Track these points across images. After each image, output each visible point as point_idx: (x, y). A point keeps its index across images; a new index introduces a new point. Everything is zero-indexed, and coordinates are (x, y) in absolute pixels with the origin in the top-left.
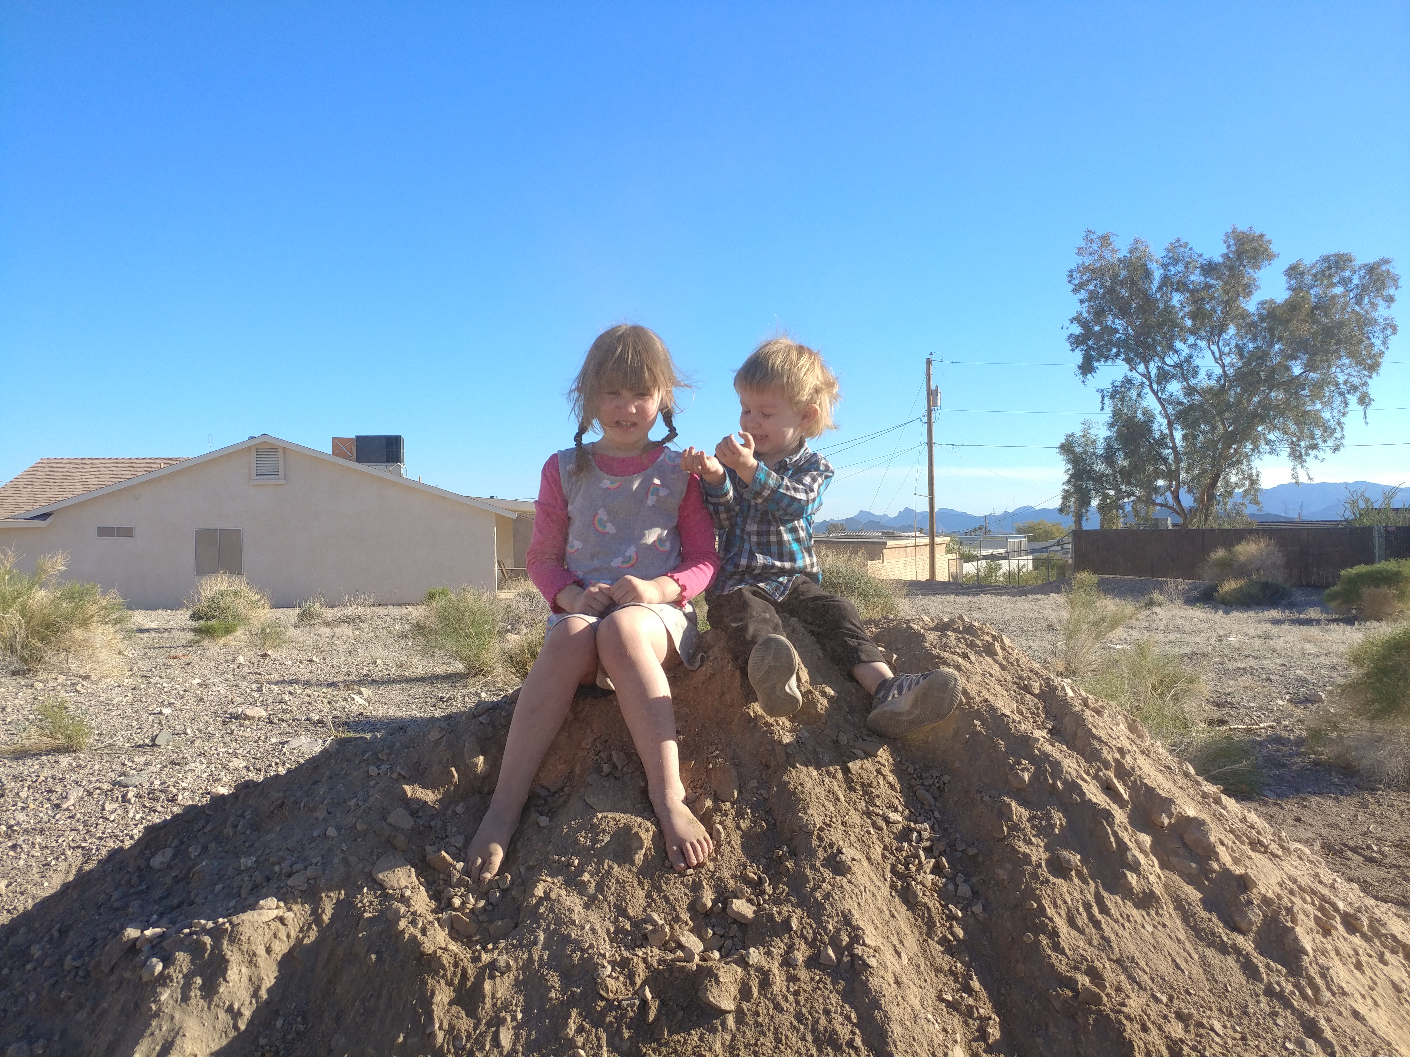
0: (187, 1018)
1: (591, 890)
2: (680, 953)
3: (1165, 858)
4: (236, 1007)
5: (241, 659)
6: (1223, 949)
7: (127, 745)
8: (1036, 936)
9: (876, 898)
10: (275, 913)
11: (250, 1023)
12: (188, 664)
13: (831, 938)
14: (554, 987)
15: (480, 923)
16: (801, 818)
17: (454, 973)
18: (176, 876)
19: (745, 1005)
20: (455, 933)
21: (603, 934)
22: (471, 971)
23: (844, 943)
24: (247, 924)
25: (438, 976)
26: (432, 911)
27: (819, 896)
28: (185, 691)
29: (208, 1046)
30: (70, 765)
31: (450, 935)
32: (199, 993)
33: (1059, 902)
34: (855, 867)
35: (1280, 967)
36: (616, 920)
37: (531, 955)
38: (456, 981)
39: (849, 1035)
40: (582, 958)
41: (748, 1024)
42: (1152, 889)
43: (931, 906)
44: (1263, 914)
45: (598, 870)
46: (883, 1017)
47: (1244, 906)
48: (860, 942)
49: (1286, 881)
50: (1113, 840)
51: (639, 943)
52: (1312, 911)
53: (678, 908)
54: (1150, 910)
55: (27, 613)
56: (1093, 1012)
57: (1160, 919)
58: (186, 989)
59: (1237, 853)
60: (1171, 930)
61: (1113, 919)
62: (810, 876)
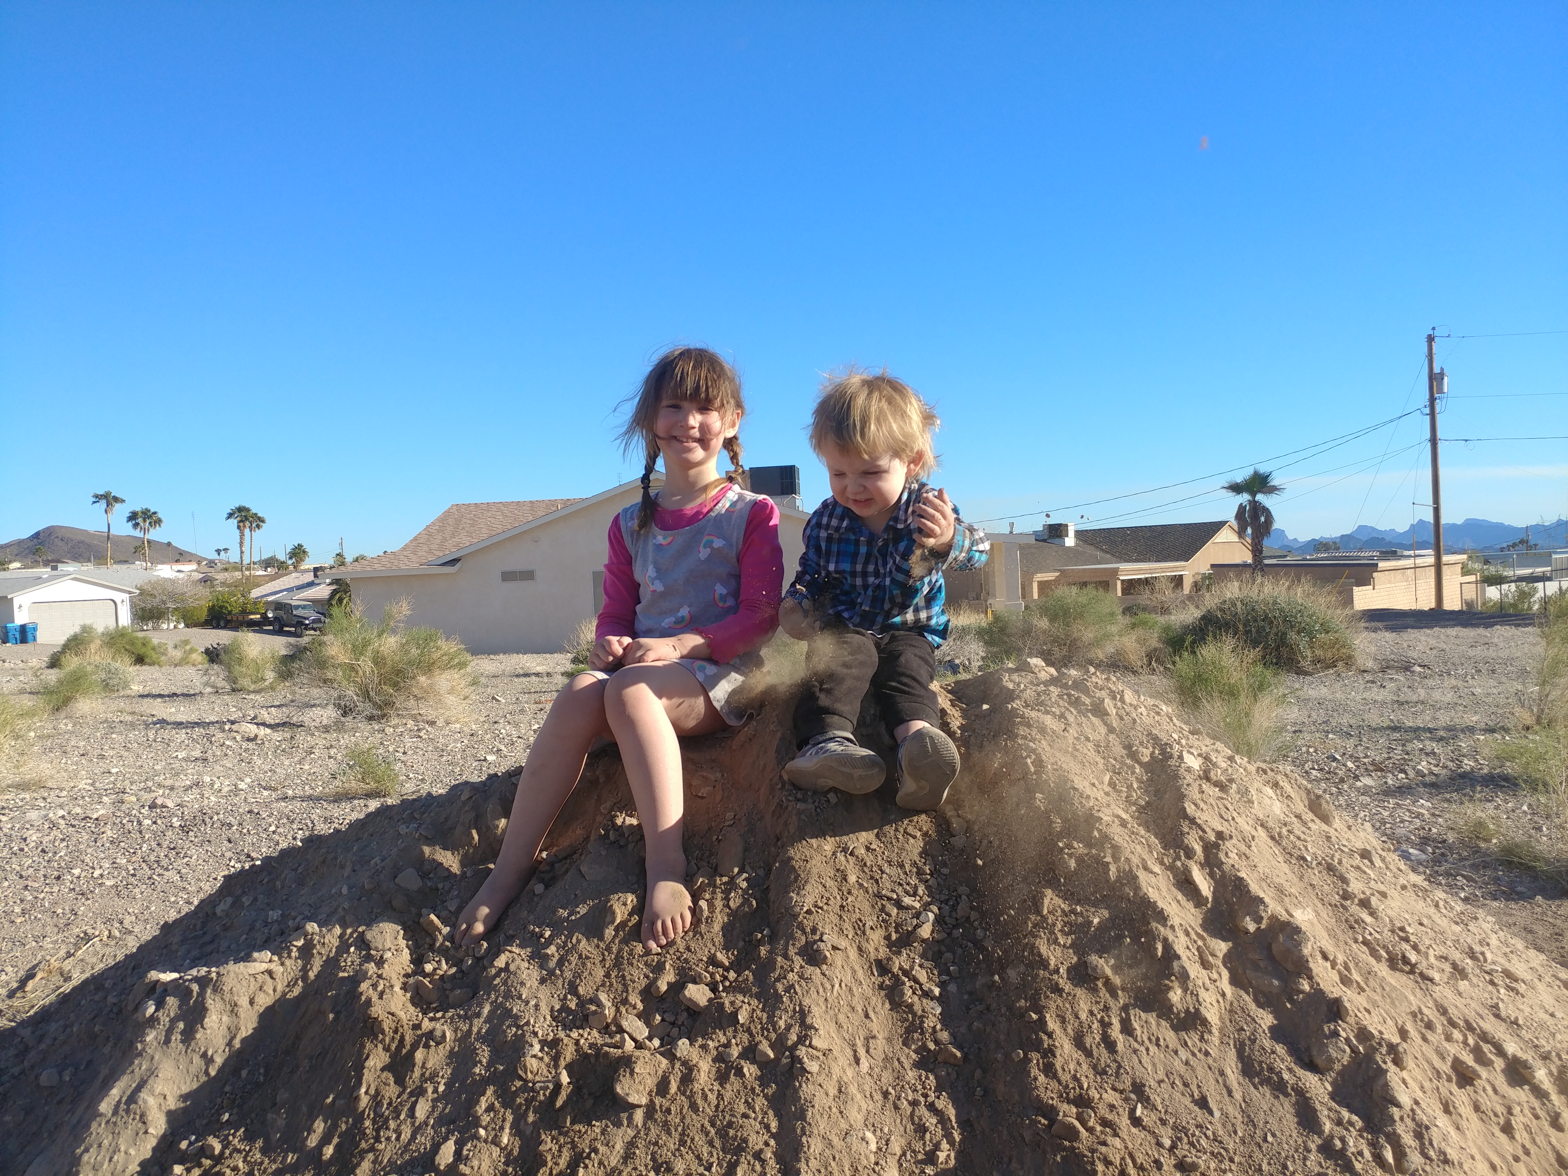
0: (165, 1059)
1: (552, 964)
2: (615, 1038)
3: (1240, 971)
4: (210, 1053)
6: (1279, 1089)
8: (1027, 1053)
9: (853, 995)
10: (264, 966)
11: (220, 1070)
14: (480, 1062)
15: (443, 990)
16: (792, 898)
17: (393, 1039)
18: (225, 924)
19: (658, 1101)
20: (416, 999)
21: (545, 1010)
22: (408, 1039)
23: (790, 1043)
24: (232, 975)
25: (377, 1040)
26: (404, 975)
27: (780, 987)
28: (519, 737)
29: (179, 1088)
31: (411, 1000)
32: (179, 1037)
33: (1069, 1015)
34: (835, 958)
35: (1354, 1118)
36: (565, 996)
37: (471, 1025)
38: (393, 1047)
39: (761, 1145)
40: (515, 1034)
41: (656, 1121)
42: (1202, 1009)
43: (917, 1008)
44: (1352, 1051)
45: (565, 943)
46: (803, 1129)
47: (1327, 1038)
48: (807, 1043)
49: (1425, 1011)
50: (1159, 947)
51: (578, 1023)
52: (1453, 1051)
53: (630, 990)
54: (1192, 1033)
55: (378, 660)
56: (1065, 1149)
57: (1204, 1046)
58: (169, 1032)
59: (1353, 971)
60: (1215, 1060)
61: (1136, 1041)
62: (779, 965)
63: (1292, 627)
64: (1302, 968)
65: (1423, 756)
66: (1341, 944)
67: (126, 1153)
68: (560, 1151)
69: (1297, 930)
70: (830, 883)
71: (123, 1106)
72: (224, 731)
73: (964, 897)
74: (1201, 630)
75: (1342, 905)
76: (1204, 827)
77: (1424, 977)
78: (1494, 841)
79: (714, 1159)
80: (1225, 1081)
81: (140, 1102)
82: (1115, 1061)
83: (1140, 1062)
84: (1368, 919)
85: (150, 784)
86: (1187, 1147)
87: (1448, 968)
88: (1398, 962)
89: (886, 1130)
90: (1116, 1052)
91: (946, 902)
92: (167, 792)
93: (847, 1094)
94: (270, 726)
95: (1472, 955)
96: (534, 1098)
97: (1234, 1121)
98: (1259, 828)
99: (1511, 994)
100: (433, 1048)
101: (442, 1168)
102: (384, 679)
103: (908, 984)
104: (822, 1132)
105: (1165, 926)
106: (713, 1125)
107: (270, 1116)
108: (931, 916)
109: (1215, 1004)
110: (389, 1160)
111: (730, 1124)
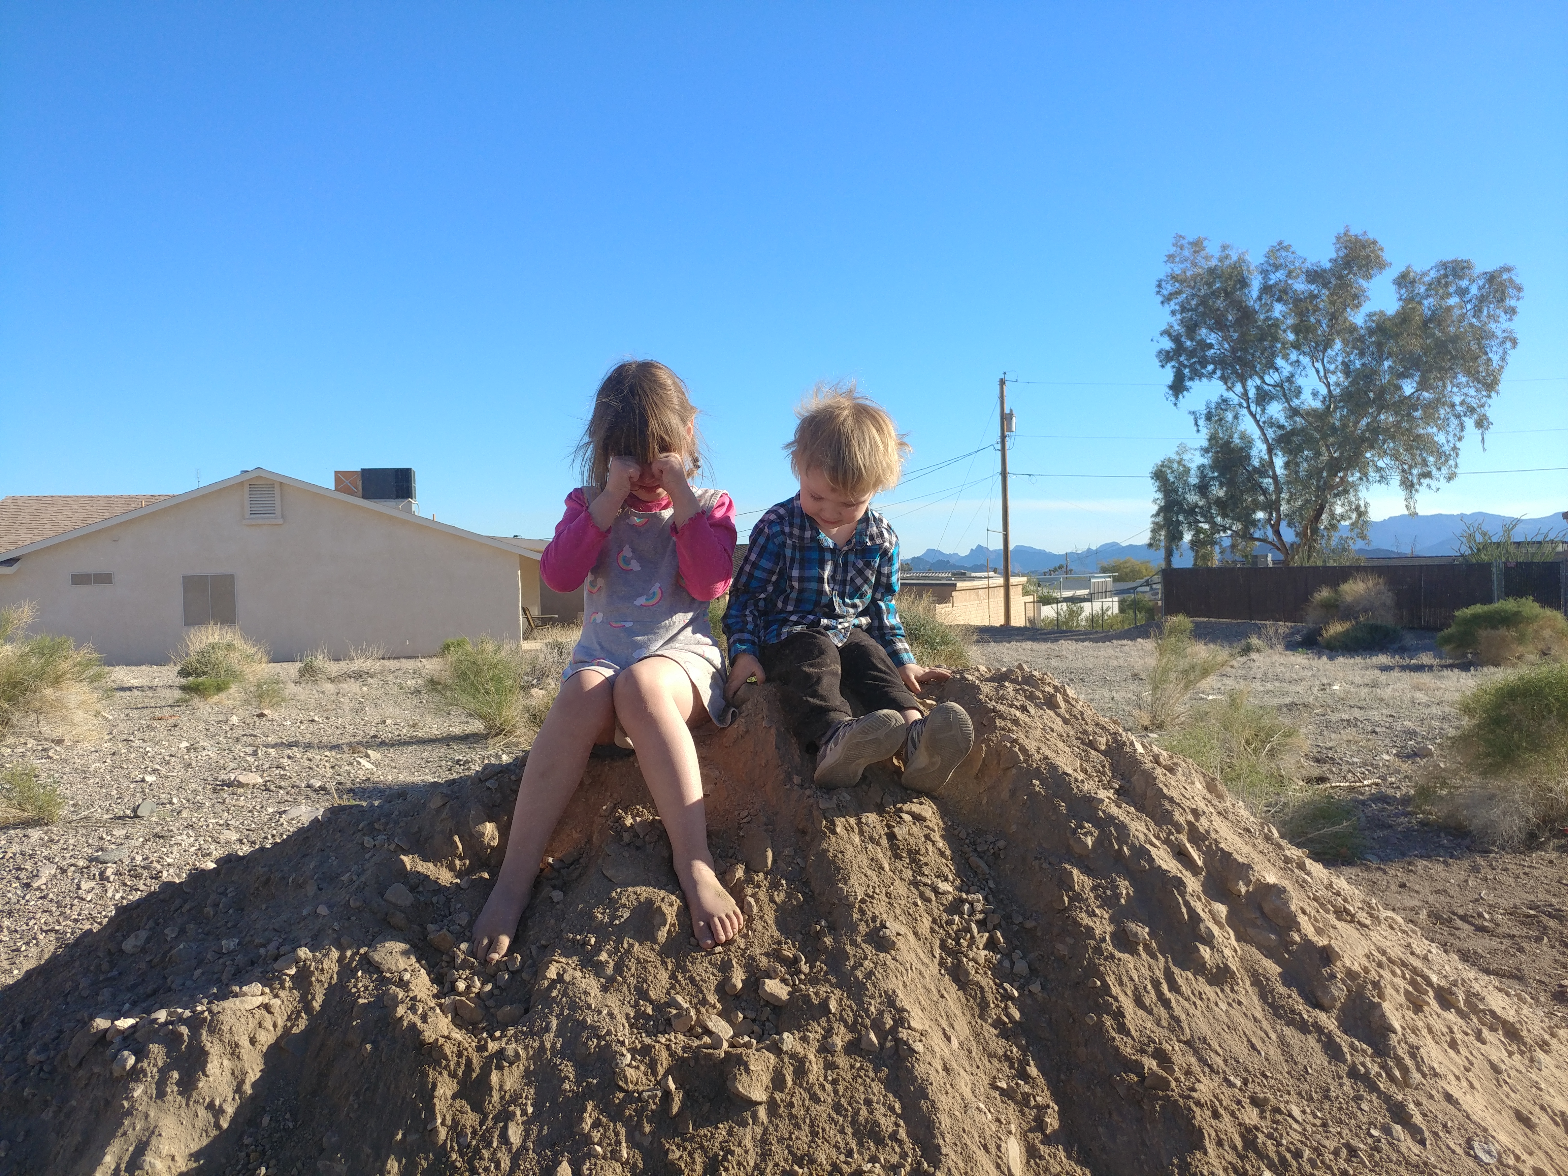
0: (163, 1116)
1: (609, 971)
2: (707, 1040)
3: (1242, 929)
4: (217, 1103)
5: (234, 719)
6: (1303, 1027)
7: (106, 817)
8: (1100, 1016)
9: (924, 977)
10: (260, 1000)
11: (233, 1121)
12: (175, 726)
13: (874, 1022)
14: (568, 1078)
15: (487, 1008)
16: (841, 889)
17: (458, 1064)
18: (151, 961)
19: (778, 1096)
20: (459, 1021)
21: (621, 1018)
22: (476, 1062)
23: (888, 1026)
24: (228, 1012)
25: (440, 1066)
26: (434, 996)
27: (860, 975)
28: (171, 755)
30: (42, 839)
31: (453, 1021)
32: (176, 1089)
33: (1125, 979)
34: (900, 943)
35: (1365, 1046)
36: (637, 1003)
37: (542, 1043)
38: (460, 1072)
39: (892, 1127)
40: (599, 1045)
41: (781, 1116)
42: (1227, 964)
43: (984, 985)
44: (1347, 989)
45: (616, 949)
46: (929, 1106)
47: (1327, 980)
48: (905, 1025)
51: (661, 1028)
52: (1401, 984)
53: (704, 990)
54: (1225, 986)
56: (1160, 1098)
57: (1236, 997)
58: (161, 1084)
59: (1321, 923)
60: (1247, 1008)
61: (1183, 997)
62: (851, 953)
64: (1292, 923)
68: (691, 1157)
76: (1181, 805)
80: (1259, 1024)
81: (147, 1167)
90: (1172, 1009)
93: (952, 1071)
96: (644, 1108)
100: (507, 1069)
103: (969, 964)
104: (946, 1108)
105: (1185, 892)
107: (320, 1164)
109: (1233, 958)
111: (857, 1110)
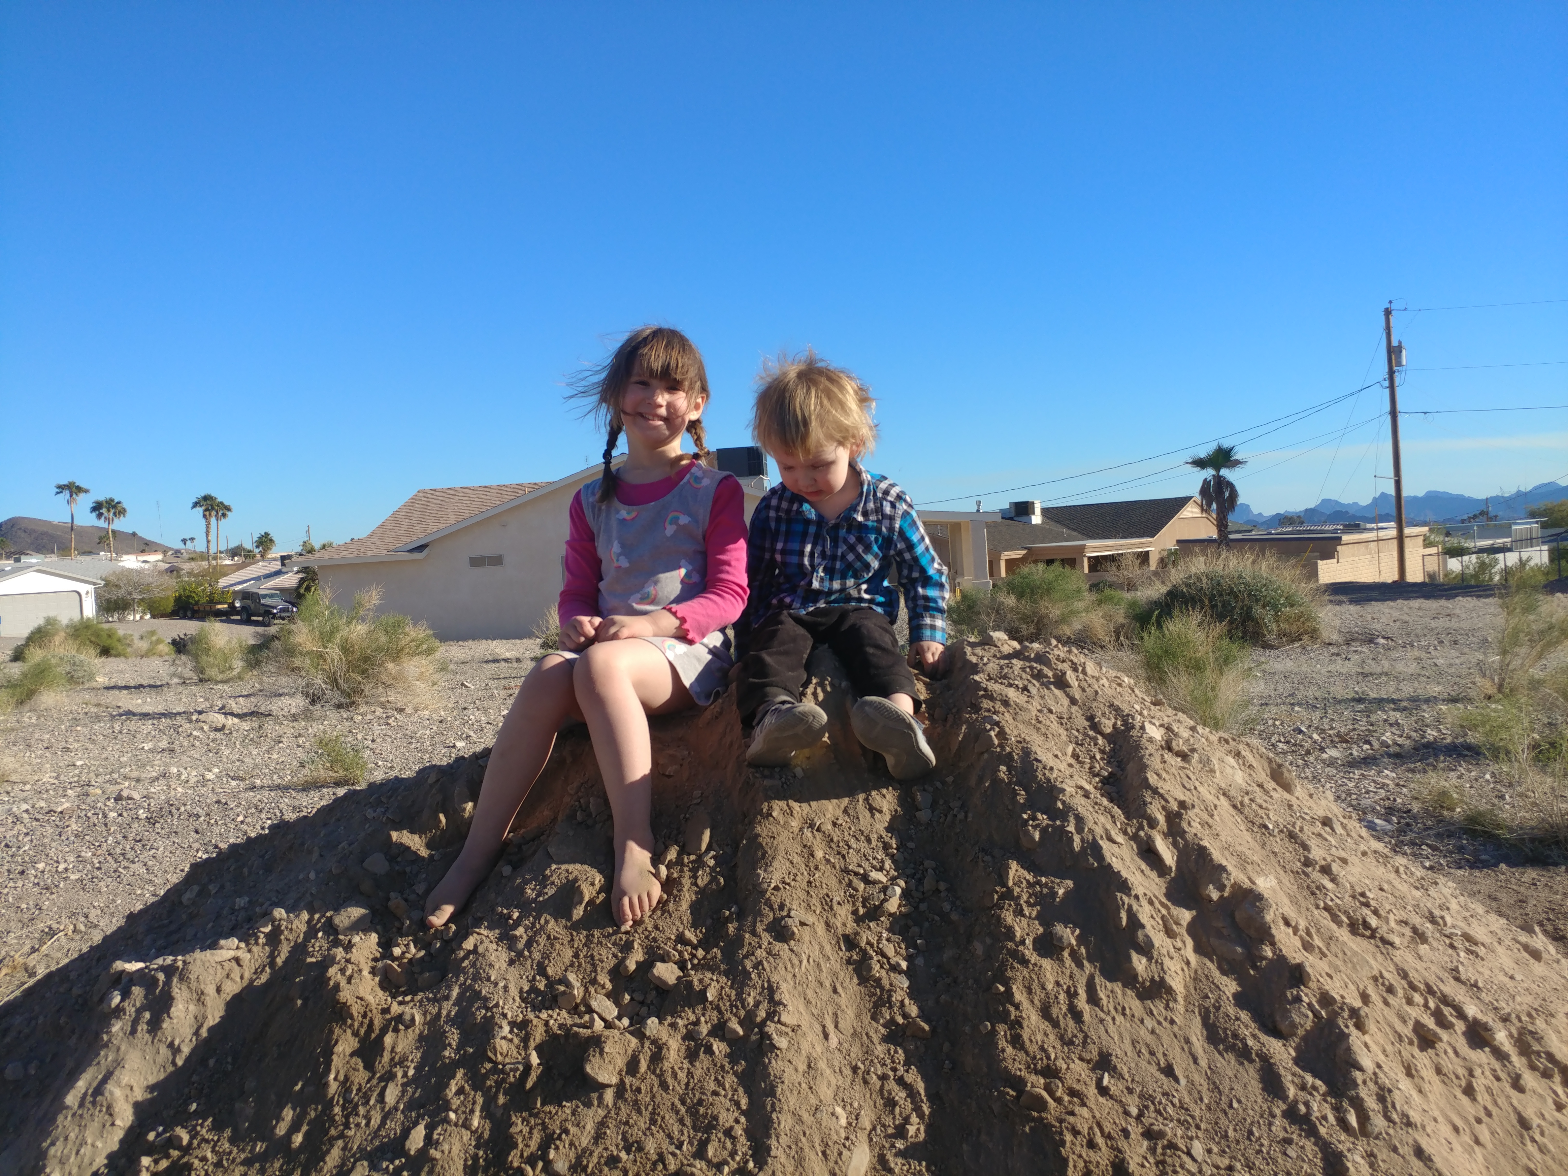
0: (131, 1050)
1: (521, 945)
2: (584, 1018)
3: (1206, 940)
4: (176, 1043)
8: (994, 1025)
9: (821, 970)
10: (233, 953)
11: (188, 1060)
14: (450, 1045)
15: (412, 974)
16: (759, 875)
17: (362, 1024)
19: (628, 1080)
20: (385, 984)
21: (514, 991)
22: (378, 1023)
23: (759, 1019)
24: (198, 962)
25: (346, 1026)
26: (371, 959)
27: (748, 964)
29: (146, 1079)
31: (380, 984)
32: (145, 1027)
34: (805, 934)
35: (1318, 1083)
36: (534, 977)
37: (440, 1009)
38: (362, 1032)
39: (731, 1122)
40: (484, 1017)
41: (626, 1100)
42: (1167, 978)
43: (885, 982)
44: (1315, 1015)
45: (533, 924)
46: (773, 1105)
47: (1290, 1003)
48: (776, 1019)
49: (1386, 974)
50: (1124, 915)
51: (547, 1004)
52: (1414, 1015)
53: (599, 969)
54: (1157, 1002)
55: (345, 648)
56: (1033, 1119)
57: (1169, 1014)
58: (135, 1022)
59: (1315, 937)
60: (1180, 1028)
61: (1102, 1010)
62: (747, 942)
63: (1257, 601)
64: (1265, 935)
65: (1387, 727)
66: (1303, 910)
67: (93, 1145)
68: (530, 1133)
69: (1259, 897)
70: (797, 859)
71: (89, 1099)
72: (191, 721)
73: (930, 871)
74: (1167, 605)
75: (1304, 872)
76: (1167, 796)
77: (1385, 941)
78: (1458, 810)
79: (685, 1137)
80: (1190, 1048)
81: (107, 1094)
82: (1081, 1030)
83: (1107, 1032)
84: (1330, 885)
85: (115, 776)
86: (1153, 1115)
87: (1408, 932)
88: (1358, 927)
89: (856, 1105)
90: (1083, 1022)
91: (913, 876)
92: (133, 783)
93: (816, 1070)
94: (237, 716)
95: (1432, 919)
96: (504, 1080)
97: (1200, 1088)
98: (1221, 797)
99: (1471, 957)
100: (402, 1032)
101: (412, 1153)
102: (352, 667)
103: (875, 958)
104: (792, 1108)
105: (1129, 895)
106: (683, 1103)
107: (238, 1105)
108: (898, 891)
109: (1180, 972)
110: (358, 1147)
111: (700, 1102)
